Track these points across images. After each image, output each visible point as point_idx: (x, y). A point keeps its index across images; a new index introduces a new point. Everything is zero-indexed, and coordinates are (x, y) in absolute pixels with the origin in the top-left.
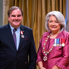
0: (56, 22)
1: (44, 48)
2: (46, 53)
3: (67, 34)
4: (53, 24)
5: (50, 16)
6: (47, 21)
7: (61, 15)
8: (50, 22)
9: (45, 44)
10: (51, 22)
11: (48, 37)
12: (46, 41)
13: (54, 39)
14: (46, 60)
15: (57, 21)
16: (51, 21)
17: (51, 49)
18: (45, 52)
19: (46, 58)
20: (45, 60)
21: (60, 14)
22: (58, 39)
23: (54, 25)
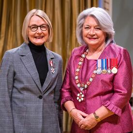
0: (98, 29)
1: (77, 78)
2: (81, 87)
3: (119, 50)
4: (92, 33)
5: (85, 17)
6: (80, 27)
7: (106, 14)
8: (86, 28)
9: (78, 70)
10: (88, 28)
11: (83, 56)
12: (80, 63)
13: (96, 60)
14: (82, 99)
15: (98, 27)
16: (88, 26)
17: (91, 80)
18: (79, 85)
19: (83, 96)
20: (80, 101)
21: (104, 13)
22: (104, 60)
23: (94, 34)
